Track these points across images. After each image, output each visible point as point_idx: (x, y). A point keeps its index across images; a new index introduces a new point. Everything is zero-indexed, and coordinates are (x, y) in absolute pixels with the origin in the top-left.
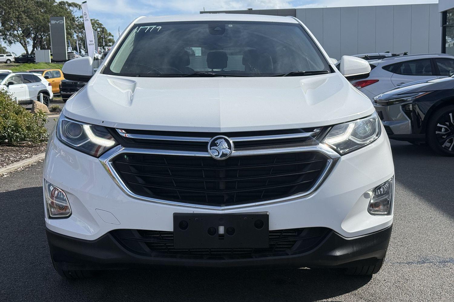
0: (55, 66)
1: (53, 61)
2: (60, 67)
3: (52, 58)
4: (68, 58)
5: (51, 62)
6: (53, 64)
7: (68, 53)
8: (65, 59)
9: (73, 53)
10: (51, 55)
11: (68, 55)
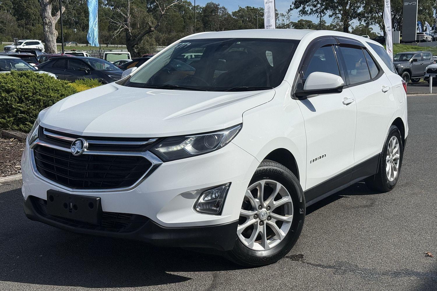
0: (403, 47)
1: (401, 42)
2: (407, 47)
3: (401, 39)
4: (417, 38)
5: (400, 43)
6: (401, 45)
7: (417, 34)
8: (414, 40)
9: (423, 33)
10: (401, 36)
11: (417, 35)
